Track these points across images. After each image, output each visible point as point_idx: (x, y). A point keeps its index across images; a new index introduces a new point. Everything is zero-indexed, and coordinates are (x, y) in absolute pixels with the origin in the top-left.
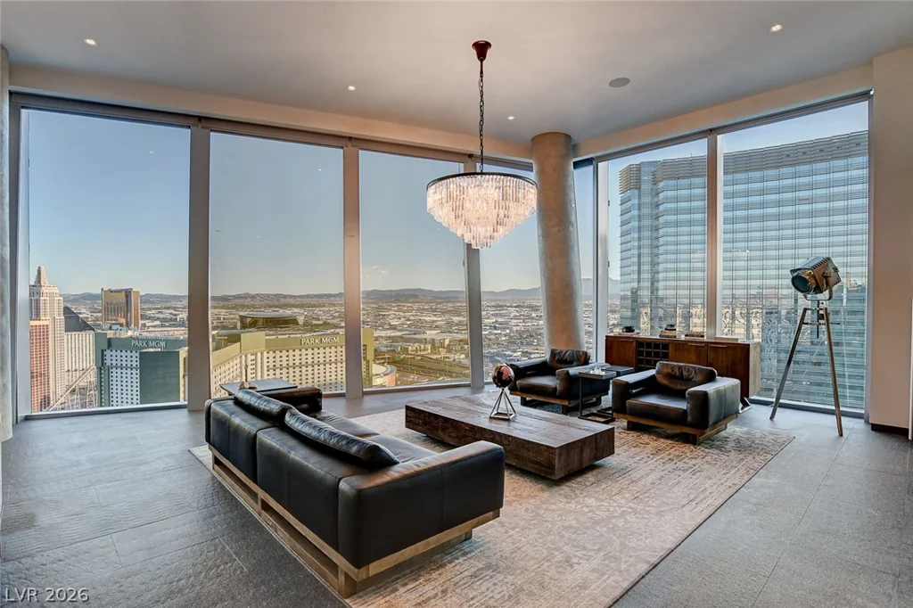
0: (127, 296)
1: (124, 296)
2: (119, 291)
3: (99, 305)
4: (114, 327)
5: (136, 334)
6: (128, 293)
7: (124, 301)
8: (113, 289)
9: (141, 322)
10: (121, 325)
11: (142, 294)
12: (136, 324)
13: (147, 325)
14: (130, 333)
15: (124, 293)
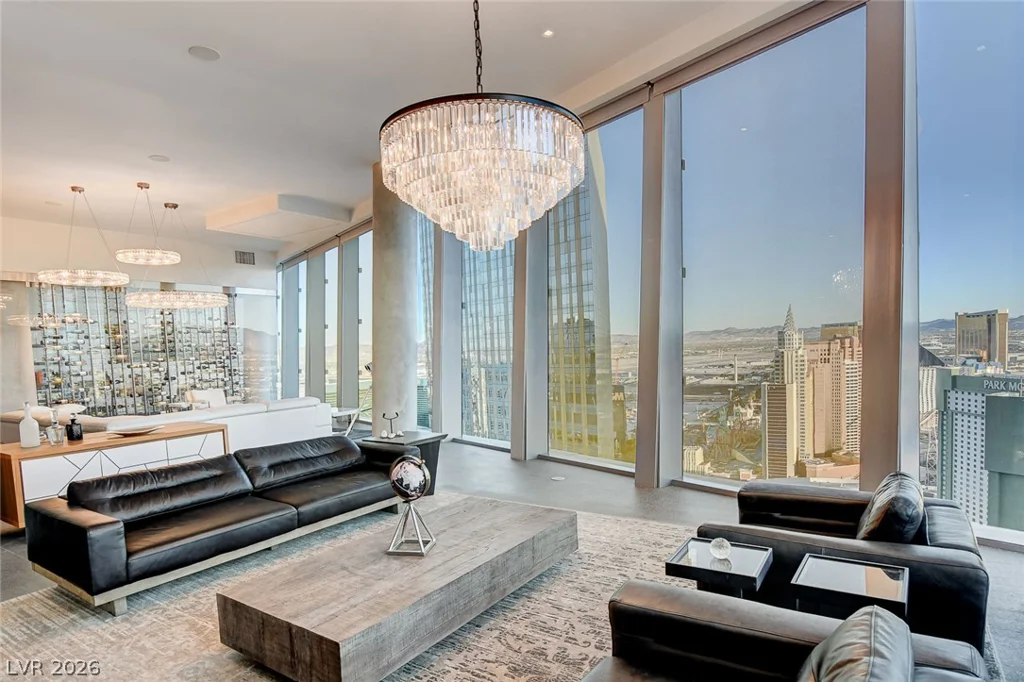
0: (989, 321)
1: (986, 323)
2: (978, 315)
3: (952, 333)
4: (969, 362)
5: (1000, 372)
6: (990, 317)
7: (986, 328)
8: (970, 312)
9: (1008, 356)
10: (980, 359)
11: (1010, 316)
12: (1002, 359)
13: (1019, 359)
14: (990, 371)
15: (985, 317)
